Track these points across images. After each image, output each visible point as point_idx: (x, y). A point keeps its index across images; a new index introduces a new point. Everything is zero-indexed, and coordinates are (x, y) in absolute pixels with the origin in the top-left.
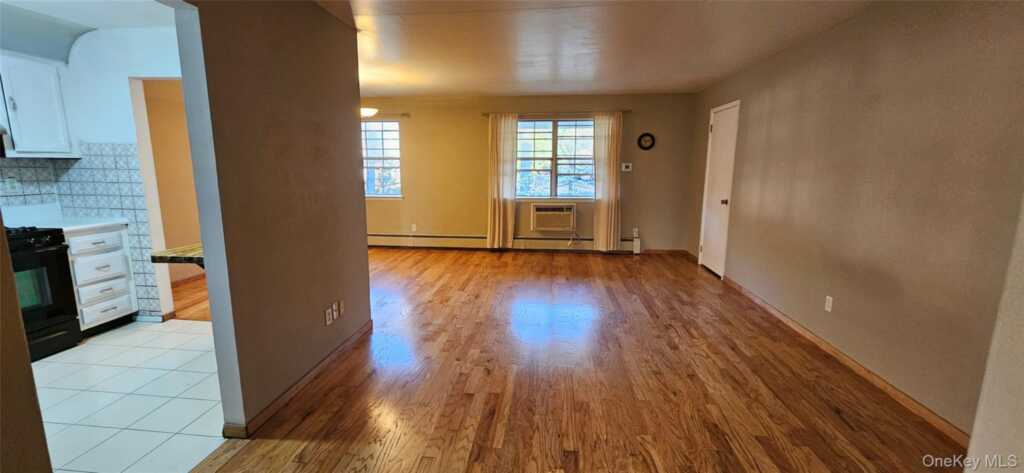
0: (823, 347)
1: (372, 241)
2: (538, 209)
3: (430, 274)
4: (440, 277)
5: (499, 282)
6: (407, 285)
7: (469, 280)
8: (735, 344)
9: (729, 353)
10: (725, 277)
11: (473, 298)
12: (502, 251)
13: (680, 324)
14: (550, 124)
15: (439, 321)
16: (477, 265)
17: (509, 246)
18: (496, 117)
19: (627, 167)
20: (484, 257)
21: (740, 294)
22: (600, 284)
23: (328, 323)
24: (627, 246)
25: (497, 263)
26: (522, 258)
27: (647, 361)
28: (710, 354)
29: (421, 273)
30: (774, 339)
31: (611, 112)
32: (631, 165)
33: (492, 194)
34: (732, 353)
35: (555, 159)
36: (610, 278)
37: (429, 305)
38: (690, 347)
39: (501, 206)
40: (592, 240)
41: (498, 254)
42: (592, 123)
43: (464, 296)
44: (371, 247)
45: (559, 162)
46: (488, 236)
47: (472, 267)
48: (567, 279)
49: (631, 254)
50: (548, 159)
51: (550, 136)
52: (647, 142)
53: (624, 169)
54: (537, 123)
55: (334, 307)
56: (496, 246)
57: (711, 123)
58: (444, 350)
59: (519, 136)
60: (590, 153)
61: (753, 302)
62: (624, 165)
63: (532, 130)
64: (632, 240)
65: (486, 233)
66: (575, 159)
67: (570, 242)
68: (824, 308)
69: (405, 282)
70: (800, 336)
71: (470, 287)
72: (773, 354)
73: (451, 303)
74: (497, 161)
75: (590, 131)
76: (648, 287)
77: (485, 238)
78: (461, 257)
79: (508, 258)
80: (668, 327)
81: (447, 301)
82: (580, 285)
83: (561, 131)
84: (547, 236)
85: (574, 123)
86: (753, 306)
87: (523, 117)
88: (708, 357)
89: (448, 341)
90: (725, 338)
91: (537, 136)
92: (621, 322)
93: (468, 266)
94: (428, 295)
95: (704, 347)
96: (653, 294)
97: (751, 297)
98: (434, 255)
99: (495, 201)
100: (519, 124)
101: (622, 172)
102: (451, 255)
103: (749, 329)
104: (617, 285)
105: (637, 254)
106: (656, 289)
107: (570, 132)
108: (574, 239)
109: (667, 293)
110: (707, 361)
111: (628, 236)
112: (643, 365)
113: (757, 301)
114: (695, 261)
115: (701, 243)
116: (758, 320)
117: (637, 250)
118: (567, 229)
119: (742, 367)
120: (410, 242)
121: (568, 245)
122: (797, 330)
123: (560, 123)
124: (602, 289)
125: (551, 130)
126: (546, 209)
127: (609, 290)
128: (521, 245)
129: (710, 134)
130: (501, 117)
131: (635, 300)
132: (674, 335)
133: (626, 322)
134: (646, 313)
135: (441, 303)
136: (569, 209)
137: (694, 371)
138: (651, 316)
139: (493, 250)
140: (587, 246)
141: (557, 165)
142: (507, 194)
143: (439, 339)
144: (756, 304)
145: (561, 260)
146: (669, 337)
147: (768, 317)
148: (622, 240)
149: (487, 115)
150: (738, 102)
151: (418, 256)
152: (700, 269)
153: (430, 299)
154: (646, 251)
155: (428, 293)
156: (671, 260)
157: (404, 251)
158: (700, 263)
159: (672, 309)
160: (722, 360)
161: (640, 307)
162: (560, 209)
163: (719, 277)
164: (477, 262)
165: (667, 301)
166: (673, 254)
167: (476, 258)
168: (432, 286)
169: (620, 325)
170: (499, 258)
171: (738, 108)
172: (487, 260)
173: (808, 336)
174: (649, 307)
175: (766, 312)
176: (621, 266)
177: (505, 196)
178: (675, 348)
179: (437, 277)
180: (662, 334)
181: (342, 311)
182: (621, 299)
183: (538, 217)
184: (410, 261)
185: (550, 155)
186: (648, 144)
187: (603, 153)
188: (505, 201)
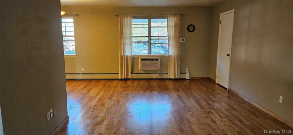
0: (279, 119)
1: (68, 77)
2: (143, 60)
3: (93, 92)
4: (98, 93)
5: (127, 94)
6: (82, 98)
7: (113, 94)
8: (241, 119)
9: (239, 123)
10: (229, 88)
11: (116, 103)
12: (126, 80)
13: (214, 111)
14: (147, 20)
15: (102, 115)
16: (115, 87)
17: (129, 77)
18: (122, 17)
19: (183, 40)
20: (118, 83)
21: (237, 96)
22: (174, 94)
23: (48, 119)
24: (183, 76)
25: (124, 85)
26: (136, 83)
27: (204, 129)
28: (231, 125)
29: (89, 91)
30: (257, 116)
31: (175, 15)
32: (184, 39)
33: (121, 53)
34: (240, 123)
35: (149, 37)
36: (178, 91)
37: (95, 107)
38: (221, 121)
39: (125, 59)
40: (168, 73)
41: (124, 81)
42: (166, 20)
43: (112, 102)
44: (67, 79)
45: (152, 38)
46: (119, 73)
47: (113, 88)
48: (159, 92)
49: (185, 79)
50: (146, 37)
51: (147, 26)
52: (191, 28)
53: (181, 41)
54: (141, 20)
55: (51, 111)
56: (123, 78)
57: (220, 20)
58: (107, 129)
59: (133, 26)
60: (166, 34)
61: (244, 100)
62: (181, 39)
63: (139, 23)
64: (185, 73)
65: (119, 72)
66: (159, 36)
67: (158, 75)
68: (279, 101)
69: (81, 96)
70: (268, 114)
71: (114, 98)
72: (258, 123)
73: (106, 105)
74: (123, 38)
75: (165, 24)
76: (196, 94)
77: (118, 74)
78: (107, 83)
79: (129, 83)
80: (210, 113)
81: (104, 105)
82: (165, 95)
83: (152, 24)
84: (147, 72)
85: (158, 20)
86: (244, 102)
87: (135, 17)
88: (230, 126)
89: (108, 124)
90: (236, 116)
91: (141, 26)
92: (188, 111)
93: (111, 88)
94: (94, 102)
95: (227, 121)
96: (199, 97)
97: (243, 97)
98: (93, 83)
99: (122, 56)
100: (133, 20)
101: (180, 42)
102: (102, 82)
103: (246, 112)
104: (182, 94)
105: (188, 80)
106: (200, 96)
107: (156, 24)
108: (159, 74)
109: (205, 96)
110: (231, 128)
111: (184, 72)
112: (203, 131)
113: (246, 99)
114: (214, 82)
115: (217, 74)
116: (248, 108)
117: (188, 78)
118: (156, 69)
119: (246, 129)
120: (81, 77)
121: (156, 76)
122: (266, 111)
123: (152, 20)
124: (176, 96)
125: (148, 23)
126: (146, 60)
127: (178, 96)
128: (135, 77)
129: (220, 25)
130: (124, 17)
131: (192, 100)
132: (213, 116)
133: (190, 111)
134: (198, 107)
135: (101, 106)
136: (157, 60)
137: (226, 133)
138: (201, 108)
139: (122, 80)
140: (165, 76)
141: (151, 39)
142: (128, 53)
143: (104, 124)
144: (246, 101)
145: (154, 83)
146: (211, 117)
147: (252, 106)
148: (181, 73)
149: (117, 16)
150: (233, 10)
151: (85, 83)
152: (216, 86)
153: (96, 104)
154: (191, 78)
155: (94, 101)
156: (203, 82)
157: (78, 81)
158: (216, 83)
159: (209, 104)
160: (237, 127)
161: (195, 104)
162: (153, 60)
163: (226, 89)
164: (115, 85)
165: (206, 100)
166: (203, 79)
167: (114, 83)
168: (95, 98)
169: (188, 112)
170: (125, 83)
171: (233, 13)
172: (119, 84)
173: (272, 114)
174: (199, 104)
175: (250, 104)
176: (182, 85)
177: (127, 55)
178: (215, 122)
179: (97, 93)
180: (207, 116)
181: (55, 113)
182: (185, 101)
183: (142, 63)
184: (82, 86)
185: (147, 35)
186: (192, 29)
187: (172, 33)
188: (127, 56)
